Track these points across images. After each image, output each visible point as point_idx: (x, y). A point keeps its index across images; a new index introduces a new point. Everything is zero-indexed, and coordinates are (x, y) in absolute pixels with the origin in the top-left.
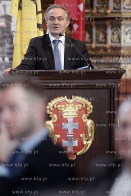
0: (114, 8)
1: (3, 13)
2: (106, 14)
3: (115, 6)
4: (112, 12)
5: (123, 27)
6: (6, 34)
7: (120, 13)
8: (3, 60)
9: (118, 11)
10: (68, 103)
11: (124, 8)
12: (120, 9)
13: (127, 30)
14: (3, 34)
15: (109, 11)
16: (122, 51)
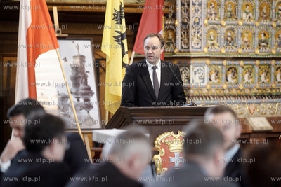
0: (182, 48)
1: (77, 54)
2: (174, 53)
3: (183, 45)
4: (180, 52)
5: (191, 67)
6: (80, 75)
7: (189, 52)
8: (78, 100)
9: (186, 50)
10: (174, 138)
11: (192, 47)
12: (189, 48)
13: (195, 69)
14: (77, 74)
15: (176, 50)
16: (192, 91)
